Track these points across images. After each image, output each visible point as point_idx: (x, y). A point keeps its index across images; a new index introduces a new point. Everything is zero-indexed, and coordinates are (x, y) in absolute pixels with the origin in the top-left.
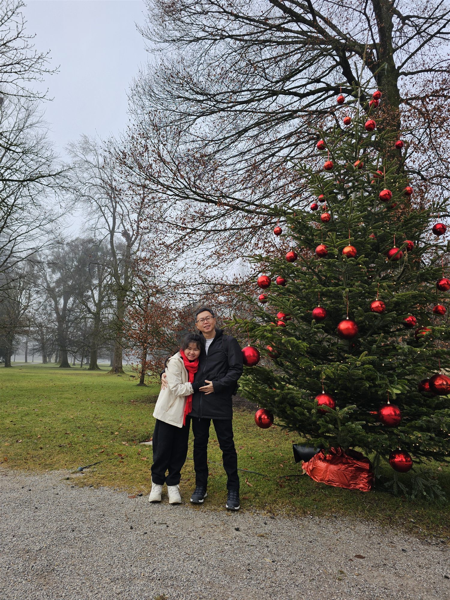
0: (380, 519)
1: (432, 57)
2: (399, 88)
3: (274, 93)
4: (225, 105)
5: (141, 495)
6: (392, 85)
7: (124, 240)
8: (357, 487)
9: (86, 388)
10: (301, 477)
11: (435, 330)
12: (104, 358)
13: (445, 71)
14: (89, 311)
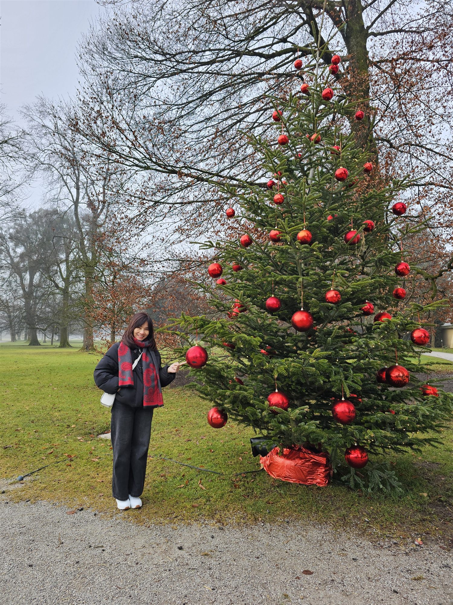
0: (334, 521)
1: (402, 16)
2: (368, 50)
3: (238, 54)
4: (187, 66)
5: (82, 509)
6: (361, 47)
7: (89, 211)
8: (314, 482)
9: (52, 370)
10: (258, 473)
11: (390, 322)
12: (76, 334)
13: (415, 32)
14: (57, 286)
